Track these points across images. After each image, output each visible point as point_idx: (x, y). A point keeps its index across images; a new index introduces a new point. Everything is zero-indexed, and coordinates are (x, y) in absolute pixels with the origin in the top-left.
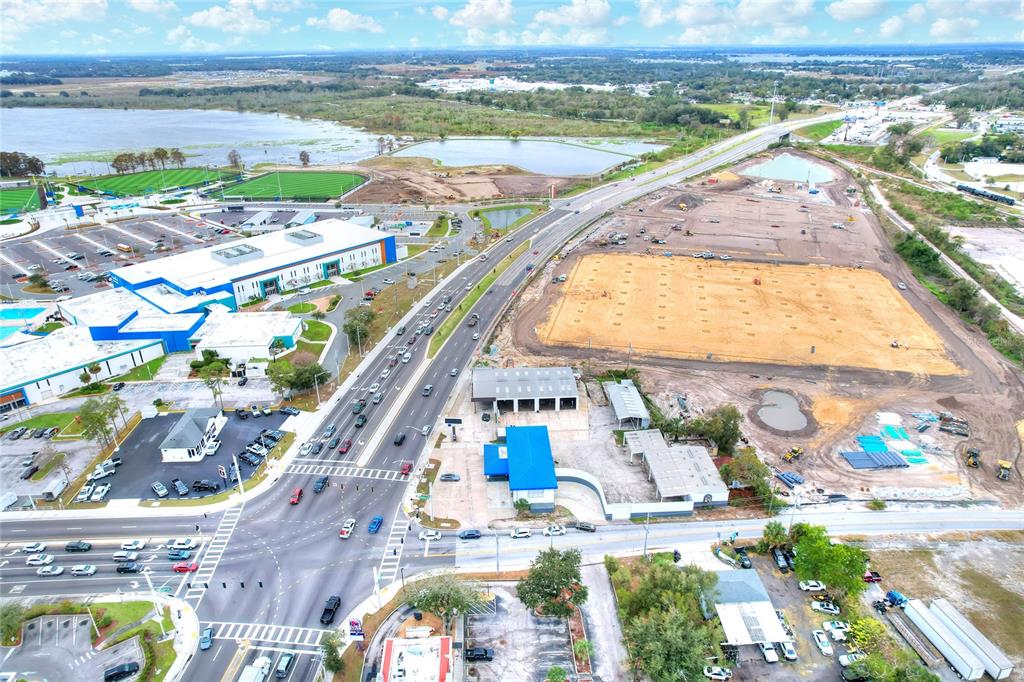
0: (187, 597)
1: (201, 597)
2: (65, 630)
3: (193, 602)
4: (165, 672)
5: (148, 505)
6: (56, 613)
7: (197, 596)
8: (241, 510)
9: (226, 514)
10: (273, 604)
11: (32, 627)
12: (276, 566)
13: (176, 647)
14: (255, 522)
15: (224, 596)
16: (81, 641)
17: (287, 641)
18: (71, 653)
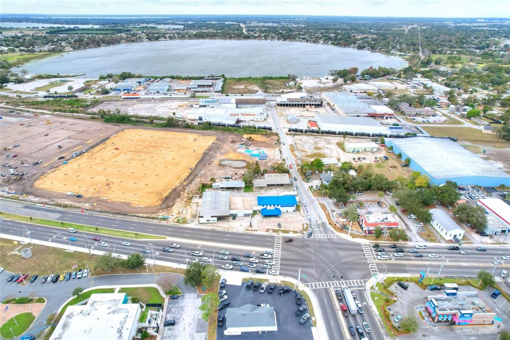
0: (364, 285)
1: (362, 280)
2: (395, 314)
3: (365, 282)
4: (395, 278)
5: (315, 322)
6: (390, 321)
7: (363, 282)
8: (309, 284)
9: (314, 288)
10: (357, 259)
11: (399, 327)
12: (340, 262)
13: (385, 278)
14: (317, 276)
15: (359, 273)
16: (397, 306)
17: (371, 252)
18: (402, 306)
